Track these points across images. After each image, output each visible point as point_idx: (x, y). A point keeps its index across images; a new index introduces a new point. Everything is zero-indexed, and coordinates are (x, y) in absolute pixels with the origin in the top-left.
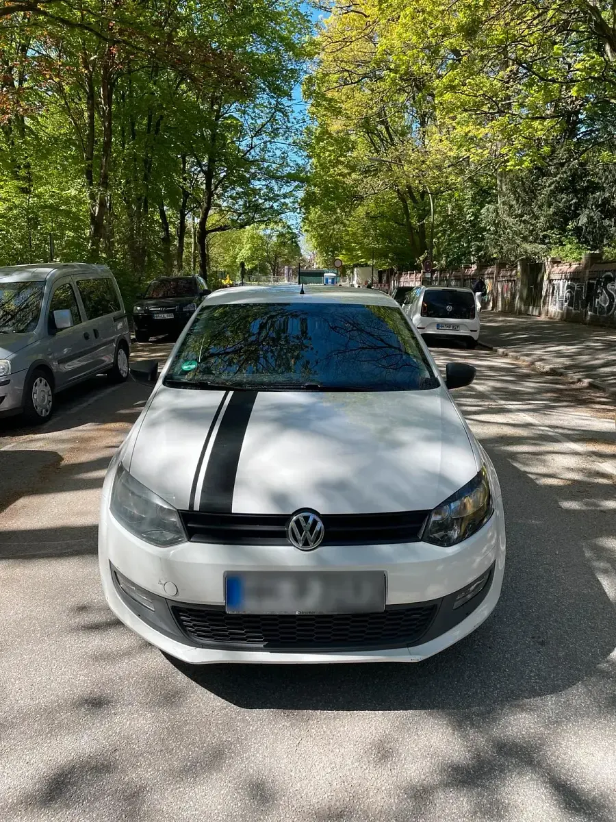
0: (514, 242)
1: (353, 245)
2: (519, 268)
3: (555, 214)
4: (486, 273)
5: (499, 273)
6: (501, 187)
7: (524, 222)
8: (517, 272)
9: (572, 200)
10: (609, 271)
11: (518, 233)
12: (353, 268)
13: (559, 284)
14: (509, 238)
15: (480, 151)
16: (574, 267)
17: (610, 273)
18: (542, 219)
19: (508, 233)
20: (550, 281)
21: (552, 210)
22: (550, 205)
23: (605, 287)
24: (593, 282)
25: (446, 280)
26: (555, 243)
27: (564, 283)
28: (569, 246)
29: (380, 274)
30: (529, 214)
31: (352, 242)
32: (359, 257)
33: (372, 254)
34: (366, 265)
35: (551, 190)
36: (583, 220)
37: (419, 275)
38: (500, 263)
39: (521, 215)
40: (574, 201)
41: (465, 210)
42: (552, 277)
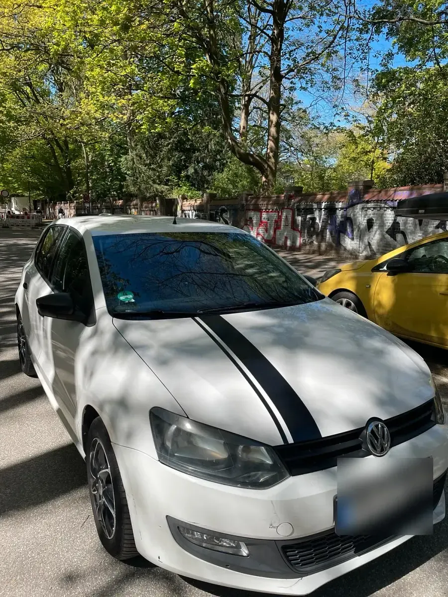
0: (148, 183)
1: (10, 178)
2: (158, 201)
3: (173, 165)
4: (132, 204)
5: (142, 205)
6: (131, 144)
7: (153, 169)
8: (156, 205)
9: (182, 157)
10: (223, 205)
11: (149, 177)
12: (10, 198)
13: (189, 214)
14: (144, 180)
15: (121, 116)
16: (199, 202)
17: (224, 207)
18: (165, 169)
19: (143, 177)
20: (183, 211)
21: (171, 163)
22: (169, 160)
23: (221, 216)
24: (213, 212)
25: (98, 208)
26: (176, 185)
27: (193, 213)
28: (185, 187)
29: (35, 203)
30: (156, 164)
31: (8, 177)
32: (16, 188)
33: (29, 187)
34: (23, 196)
35: (168, 149)
36: (191, 171)
37: (72, 205)
38: (142, 198)
39: (150, 164)
40: (183, 157)
41: (106, 158)
42: (184, 208)
